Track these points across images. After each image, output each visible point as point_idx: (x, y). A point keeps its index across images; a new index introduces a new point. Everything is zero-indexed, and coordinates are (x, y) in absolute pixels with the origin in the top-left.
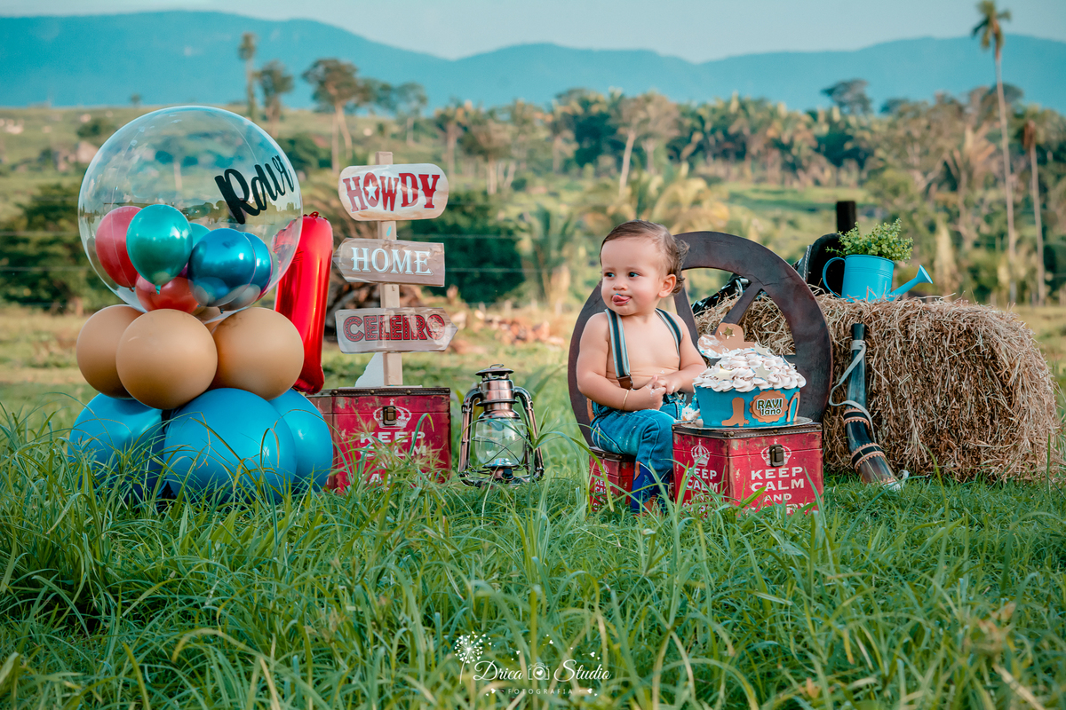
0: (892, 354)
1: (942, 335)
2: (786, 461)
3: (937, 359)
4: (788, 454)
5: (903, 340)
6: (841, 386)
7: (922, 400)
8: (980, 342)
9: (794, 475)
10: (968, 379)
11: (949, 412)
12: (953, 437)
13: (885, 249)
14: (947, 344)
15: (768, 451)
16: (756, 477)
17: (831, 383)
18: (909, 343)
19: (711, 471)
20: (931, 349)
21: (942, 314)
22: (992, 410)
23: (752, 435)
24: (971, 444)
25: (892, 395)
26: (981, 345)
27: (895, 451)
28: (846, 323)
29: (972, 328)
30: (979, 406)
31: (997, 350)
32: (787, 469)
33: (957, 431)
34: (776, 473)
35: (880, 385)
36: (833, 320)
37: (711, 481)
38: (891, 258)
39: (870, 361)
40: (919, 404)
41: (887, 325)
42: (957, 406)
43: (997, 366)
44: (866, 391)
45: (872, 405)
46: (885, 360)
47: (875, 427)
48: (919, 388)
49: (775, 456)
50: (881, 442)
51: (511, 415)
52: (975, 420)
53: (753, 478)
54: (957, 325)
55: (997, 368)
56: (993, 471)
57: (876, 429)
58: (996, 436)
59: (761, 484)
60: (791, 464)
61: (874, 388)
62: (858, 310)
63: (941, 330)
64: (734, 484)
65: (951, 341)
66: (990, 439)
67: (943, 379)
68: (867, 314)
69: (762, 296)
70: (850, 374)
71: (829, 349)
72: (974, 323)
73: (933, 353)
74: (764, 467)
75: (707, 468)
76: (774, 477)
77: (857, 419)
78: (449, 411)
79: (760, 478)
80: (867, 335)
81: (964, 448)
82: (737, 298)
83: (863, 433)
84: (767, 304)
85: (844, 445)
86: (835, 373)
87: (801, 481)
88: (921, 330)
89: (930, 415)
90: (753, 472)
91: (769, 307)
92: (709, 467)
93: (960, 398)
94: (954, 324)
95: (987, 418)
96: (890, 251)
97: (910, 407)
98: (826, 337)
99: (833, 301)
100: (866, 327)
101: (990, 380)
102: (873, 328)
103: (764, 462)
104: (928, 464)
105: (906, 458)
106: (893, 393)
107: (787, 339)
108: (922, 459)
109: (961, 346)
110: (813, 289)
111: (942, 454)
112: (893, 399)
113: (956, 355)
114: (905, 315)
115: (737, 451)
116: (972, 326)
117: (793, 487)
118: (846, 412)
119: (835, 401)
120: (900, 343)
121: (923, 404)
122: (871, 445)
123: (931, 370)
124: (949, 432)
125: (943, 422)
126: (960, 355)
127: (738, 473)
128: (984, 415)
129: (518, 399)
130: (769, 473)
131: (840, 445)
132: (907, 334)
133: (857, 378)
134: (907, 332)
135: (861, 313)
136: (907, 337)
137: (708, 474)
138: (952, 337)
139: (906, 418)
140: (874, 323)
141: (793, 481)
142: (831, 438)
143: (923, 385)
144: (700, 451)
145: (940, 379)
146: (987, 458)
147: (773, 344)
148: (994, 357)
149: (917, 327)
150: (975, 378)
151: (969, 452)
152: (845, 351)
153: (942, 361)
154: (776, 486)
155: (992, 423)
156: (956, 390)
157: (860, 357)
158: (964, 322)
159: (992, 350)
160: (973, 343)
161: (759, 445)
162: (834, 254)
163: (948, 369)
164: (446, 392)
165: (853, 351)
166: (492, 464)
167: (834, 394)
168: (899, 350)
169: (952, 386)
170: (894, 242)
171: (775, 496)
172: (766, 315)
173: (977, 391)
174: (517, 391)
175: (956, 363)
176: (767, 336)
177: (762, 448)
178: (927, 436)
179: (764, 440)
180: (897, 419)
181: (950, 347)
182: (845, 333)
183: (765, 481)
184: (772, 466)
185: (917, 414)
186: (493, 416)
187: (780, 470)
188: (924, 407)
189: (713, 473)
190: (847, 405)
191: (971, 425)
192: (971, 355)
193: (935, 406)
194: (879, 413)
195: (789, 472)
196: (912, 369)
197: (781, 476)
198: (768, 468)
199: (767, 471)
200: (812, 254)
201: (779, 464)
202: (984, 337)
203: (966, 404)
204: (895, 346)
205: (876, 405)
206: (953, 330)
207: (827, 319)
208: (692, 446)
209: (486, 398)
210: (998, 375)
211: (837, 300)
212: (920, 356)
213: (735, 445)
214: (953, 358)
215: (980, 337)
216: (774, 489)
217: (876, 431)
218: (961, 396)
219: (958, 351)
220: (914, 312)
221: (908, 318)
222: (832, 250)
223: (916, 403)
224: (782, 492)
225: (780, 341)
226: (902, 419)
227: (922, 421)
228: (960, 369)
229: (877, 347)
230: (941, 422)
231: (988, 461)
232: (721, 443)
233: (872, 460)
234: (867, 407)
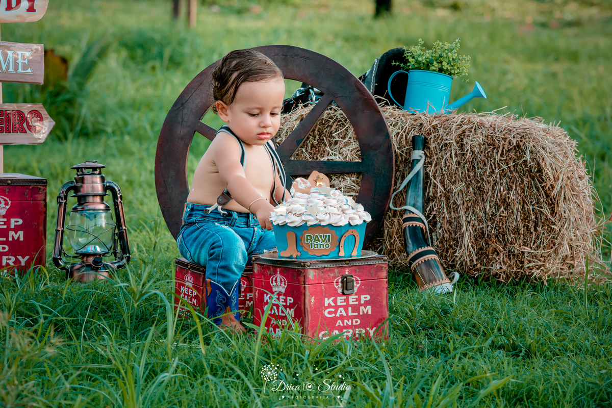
0: (448, 164)
1: (494, 149)
2: (356, 290)
3: (488, 171)
4: (357, 283)
5: (458, 153)
6: (401, 192)
7: (473, 207)
8: (528, 157)
9: (362, 302)
10: (516, 189)
11: (497, 219)
12: (500, 241)
13: (445, 66)
14: (498, 157)
15: (340, 280)
16: (329, 304)
17: (393, 188)
18: (463, 154)
19: (289, 298)
20: (483, 161)
21: (494, 129)
22: (536, 218)
23: (326, 265)
24: (516, 249)
25: (447, 201)
26: (529, 159)
27: (447, 252)
28: (408, 134)
29: (521, 144)
30: (525, 214)
31: (543, 164)
32: (357, 297)
33: (503, 236)
34: (347, 301)
35: (436, 191)
36: (396, 131)
37: (288, 307)
38: (450, 74)
39: (428, 169)
40: (471, 210)
41: (444, 138)
42: (505, 214)
43: (542, 179)
44: (424, 197)
45: (428, 209)
46: (442, 169)
47: (430, 229)
48: (471, 196)
49: (346, 285)
50: (435, 243)
51: (102, 207)
52: (521, 227)
53: (326, 305)
54: (508, 140)
55: (542, 181)
56: (535, 274)
57: (431, 231)
58: (539, 241)
59: (333, 310)
60: (360, 293)
61: (431, 194)
62: (419, 122)
63: (493, 144)
64: (309, 309)
65: (502, 155)
66: (534, 244)
67: (493, 189)
68: (427, 126)
69: (334, 107)
70: (410, 182)
71: (392, 158)
72: (523, 139)
73: (485, 165)
74: (336, 295)
75: (284, 295)
76: (345, 304)
77: (415, 223)
78: (45, 200)
79: (333, 304)
80: (425, 145)
81: (509, 251)
82: (311, 107)
83: (420, 237)
84: (338, 114)
85: (402, 244)
86: (397, 179)
87: (369, 307)
88: (475, 143)
89: (480, 221)
90: (326, 299)
91: (339, 117)
92: (286, 294)
93: (507, 206)
94: (505, 139)
95: (531, 225)
96: (449, 68)
97: (462, 213)
98: (390, 146)
99: (397, 112)
100: (426, 139)
101: (535, 191)
102: (432, 140)
103: (336, 290)
104: (477, 265)
105: (458, 259)
106: (447, 199)
107: (354, 147)
108: (471, 261)
109: (510, 159)
110: (379, 101)
111: (490, 257)
112: (447, 205)
113: (505, 167)
114: (461, 129)
115: (313, 280)
116: (521, 141)
117: (361, 313)
118: (405, 217)
119: (395, 204)
120: (456, 154)
121: (474, 211)
122: (427, 248)
123: (483, 180)
124: (496, 236)
125: (492, 228)
126: (509, 167)
127: (313, 300)
128: (528, 222)
129: (109, 192)
130: (340, 300)
131: (398, 244)
132: (462, 147)
133: (416, 185)
134: (462, 145)
135: (421, 124)
136: (462, 149)
137: (286, 301)
138: (503, 151)
139: (459, 223)
140: (433, 135)
141: (362, 308)
142: (391, 237)
143: (474, 193)
144: (278, 279)
145: (490, 189)
146: (530, 262)
147: (341, 151)
148: (540, 170)
149: (472, 141)
150: (522, 189)
151: (514, 255)
152: (406, 159)
153: (493, 172)
154: (347, 312)
155: (536, 230)
156: (505, 199)
157: (419, 167)
158: (514, 137)
159: (539, 164)
160: (521, 157)
161: (332, 275)
162: (399, 68)
163: (498, 180)
164: (43, 183)
165: (413, 160)
166: (83, 250)
167: (394, 199)
168: (455, 160)
169: (501, 196)
170: (453, 59)
171: (346, 321)
172: (335, 124)
173: (523, 200)
174: (108, 184)
175: (505, 175)
176: (336, 143)
177: (334, 277)
178: (476, 240)
179: (336, 271)
180: (450, 223)
181: (500, 160)
182: (407, 143)
183: (337, 307)
184: (343, 294)
185: (469, 219)
186: (86, 208)
187: (350, 297)
188: (474, 213)
189: (290, 300)
190: (406, 210)
191: (516, 231)
192: (519, 167)
193: (485, 212)
194: (434, 217)
195: (359, 299)
196: (465, 178)
197: (351, 303)
198: (339, 295)
199: (339, 298)
200: (378, 67)
201: (349, 292)
202: (531, 152)
203: (512, 212)
204: (451, 157)
205: (432, 209)
206: (504, 144)
207: (390, 130)
208: (271, 275)
209: (80, 192)
210: (543, 187)
211: (401, 112)
212: (474, 166)
213: (311, 274)
214: (503, 170)
215: (528, 152)
216: (345, 315)
217: (431, 233)
218: (509, 205)
219: (507, 164)
220: (469, 127)
221: (464, 132)
222: (397, 63)
223: (468, 209)
224: (353, 318)
225: (347, 148)
226: (455, 223)
227: (473, 226)
228: (508, 180)
229: (435, 157)
230: (489, 228)
231: (531, 265)
232: (299, 273)
233: (427, 263)
234: (424, 212)
